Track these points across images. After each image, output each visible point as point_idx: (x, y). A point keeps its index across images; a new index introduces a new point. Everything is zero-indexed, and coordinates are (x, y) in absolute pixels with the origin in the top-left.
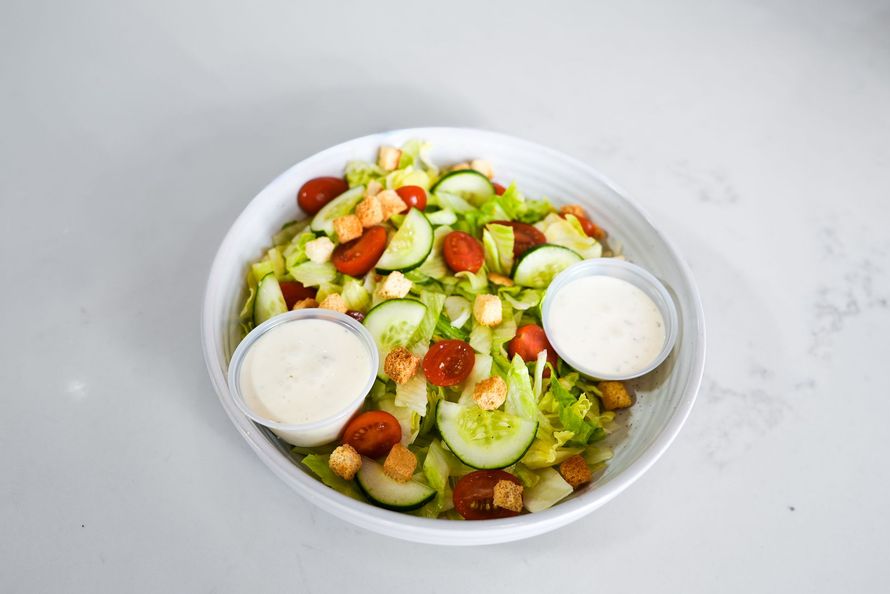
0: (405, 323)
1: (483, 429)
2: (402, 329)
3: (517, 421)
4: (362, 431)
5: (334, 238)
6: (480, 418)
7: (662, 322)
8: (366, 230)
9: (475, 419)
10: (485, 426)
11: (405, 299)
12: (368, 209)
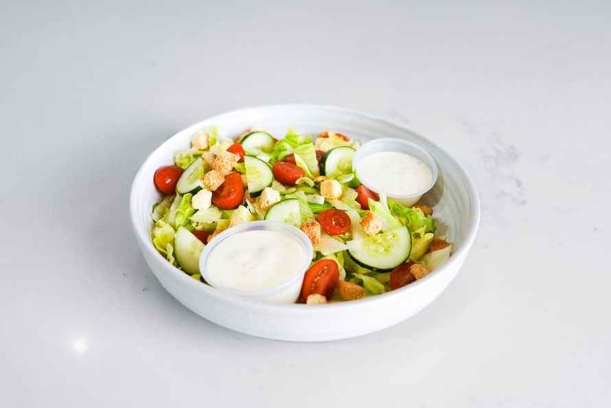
0: (291, 214)
1: (380, 246)
2: (293, 218)
3: (395, 232)
4: (313, 285)
5: (209, 188)
6: (375, 242)
7: (420, 161)
8: (226, 177)
9: (372, 243)
10: (380, 244)
11: (282, 201)
12: (222, 162)
